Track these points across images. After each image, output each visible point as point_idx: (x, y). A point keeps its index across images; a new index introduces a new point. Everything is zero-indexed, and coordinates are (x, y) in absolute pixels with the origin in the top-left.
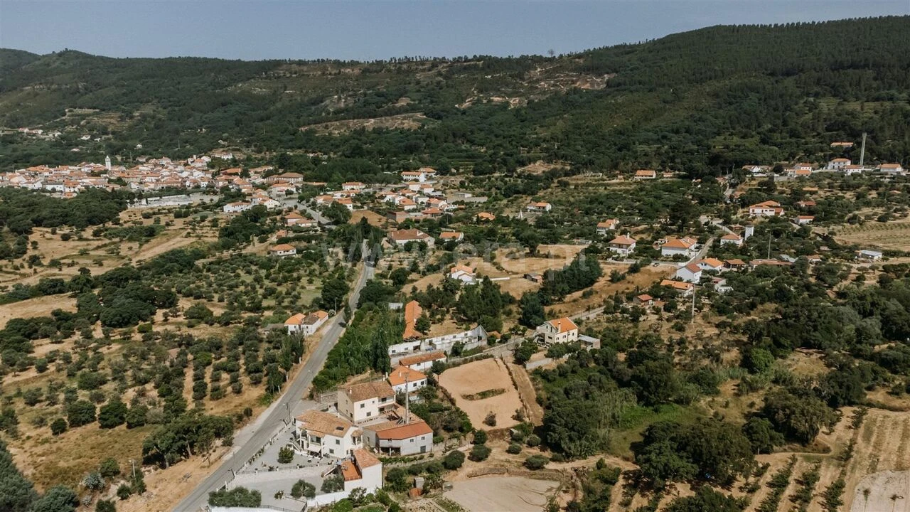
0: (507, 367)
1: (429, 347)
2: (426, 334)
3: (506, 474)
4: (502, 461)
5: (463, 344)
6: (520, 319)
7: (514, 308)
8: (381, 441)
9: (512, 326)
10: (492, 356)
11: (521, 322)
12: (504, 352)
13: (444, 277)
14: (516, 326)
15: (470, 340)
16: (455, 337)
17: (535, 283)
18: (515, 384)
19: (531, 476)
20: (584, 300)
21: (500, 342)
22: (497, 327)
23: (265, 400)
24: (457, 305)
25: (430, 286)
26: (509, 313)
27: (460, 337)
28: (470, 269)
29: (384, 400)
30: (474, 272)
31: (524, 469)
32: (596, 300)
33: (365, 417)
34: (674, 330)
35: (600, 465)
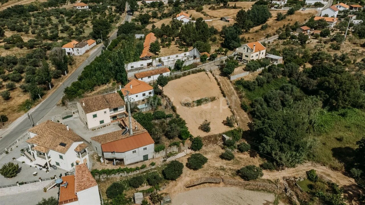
0: (216, 79)
1: (159, 63)
2: (157, 54)
3: (222, 184)
4: (217, 169)
5: (183, 62)
6: (222, 44)
7: (218, 37)
8: (105, 154)
9: (217, 48)
10: (204, 70)
11: (223, 45)
12: (213, 66)
13: (172, 20)
14: (220, 49)
15: (188, 58)
16: (177, 56)
17: (228, 23)
18: (223, 93)
19: (245, 187)
20: (262, 32)
21: (209, 60)
22: (207, 49)
23: (26, 106)
24: (179, 35)
25: (163, 25)
26: (214, 40)
27: (181, 56)
28: (189, 15)
29: (116, 109)
30: (190, 17)
31: (238, 179)
32: (270, 31)
33: (98, 124)
34: (331, 49)
35: (310, 175)
